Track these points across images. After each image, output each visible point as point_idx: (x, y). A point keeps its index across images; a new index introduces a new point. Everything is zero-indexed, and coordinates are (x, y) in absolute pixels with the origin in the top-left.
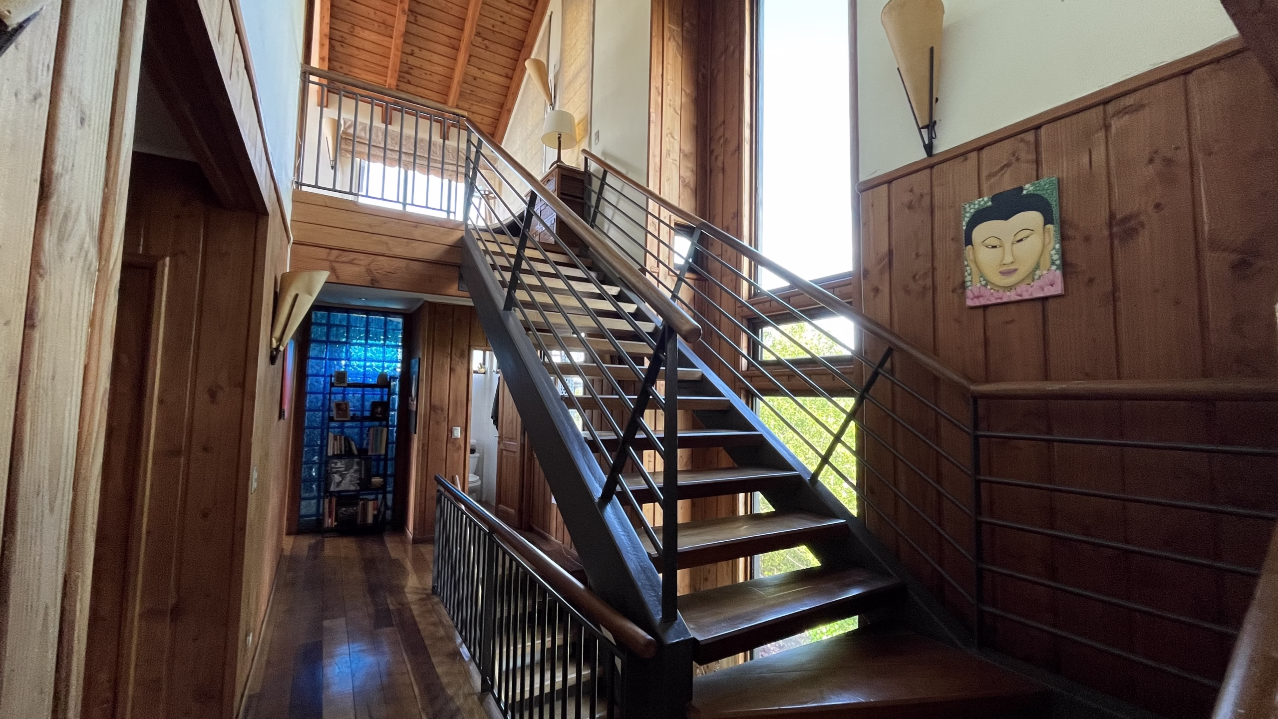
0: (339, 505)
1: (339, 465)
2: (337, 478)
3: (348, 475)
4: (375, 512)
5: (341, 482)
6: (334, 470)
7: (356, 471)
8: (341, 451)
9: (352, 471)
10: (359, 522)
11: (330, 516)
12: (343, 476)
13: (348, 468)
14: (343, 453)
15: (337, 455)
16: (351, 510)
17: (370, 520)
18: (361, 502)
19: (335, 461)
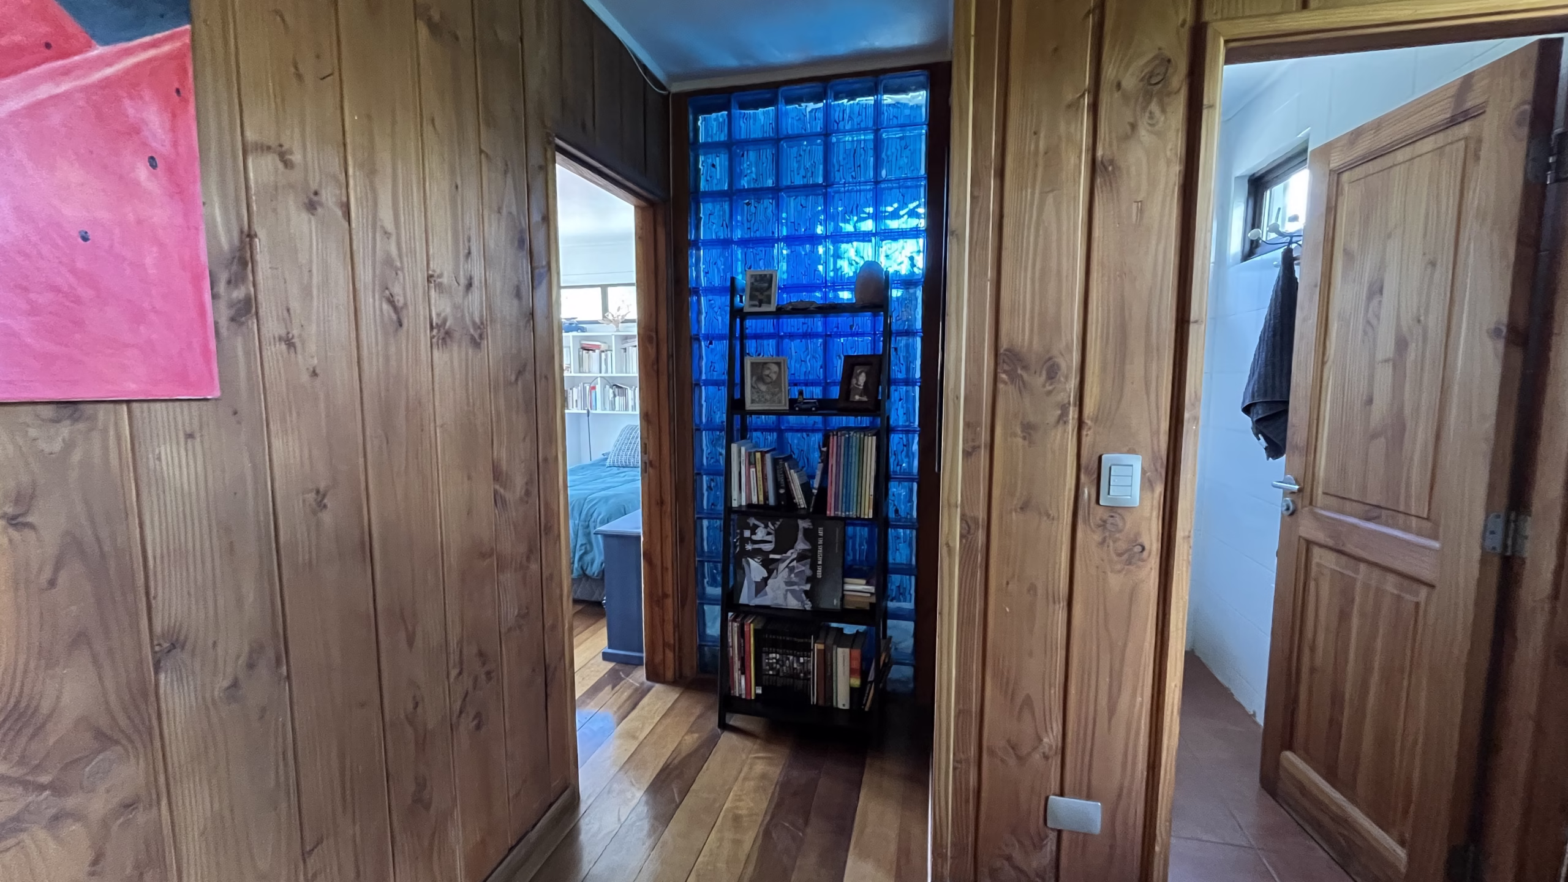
0: (763, 644)
1: (760, 534)
2: (755, 570)
3: (782, 566)
4: (856, 682)
5: (765, 581)
6: (749, 547)
7: (801, 558)
8: (766, 498)
9: (792, 554)
10: (814, 700)
11: (744, 670)
12: (769, 565)
13: (783, 546)
14: (772, 501)
15: (757, 506)
16: (794, 662)
17: (842, 700)
18: (818, 646)
19: (752, 521)
